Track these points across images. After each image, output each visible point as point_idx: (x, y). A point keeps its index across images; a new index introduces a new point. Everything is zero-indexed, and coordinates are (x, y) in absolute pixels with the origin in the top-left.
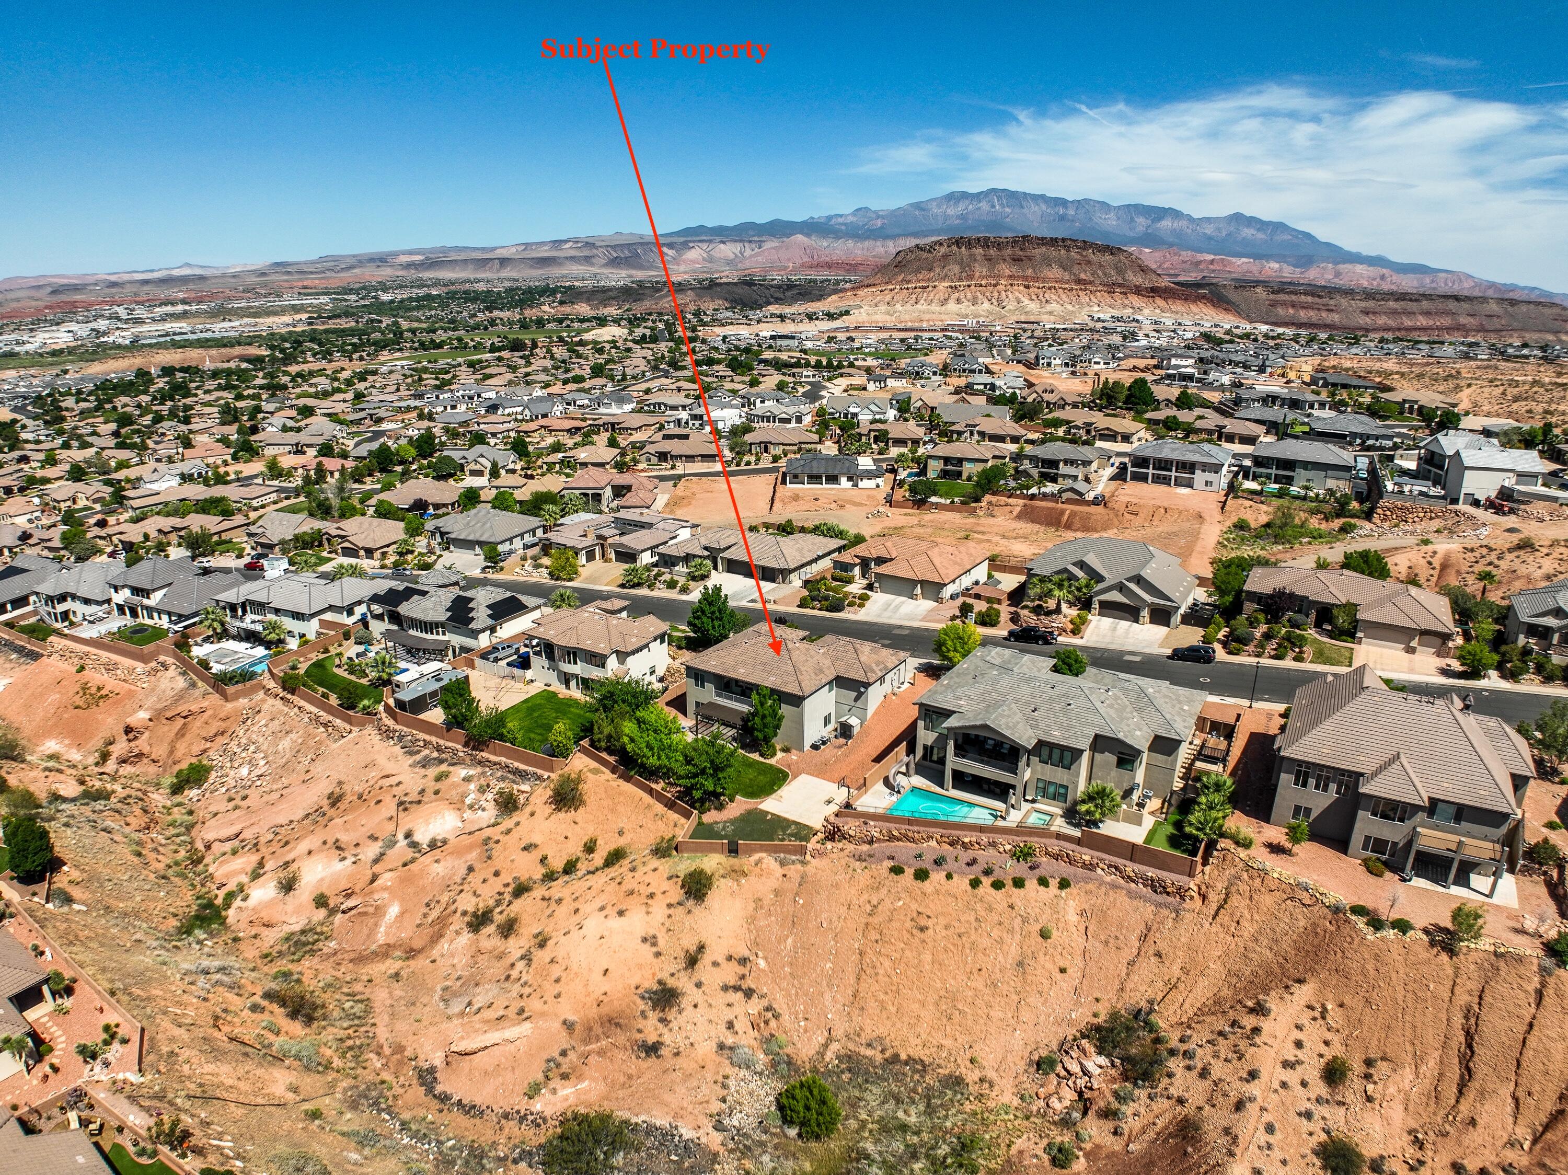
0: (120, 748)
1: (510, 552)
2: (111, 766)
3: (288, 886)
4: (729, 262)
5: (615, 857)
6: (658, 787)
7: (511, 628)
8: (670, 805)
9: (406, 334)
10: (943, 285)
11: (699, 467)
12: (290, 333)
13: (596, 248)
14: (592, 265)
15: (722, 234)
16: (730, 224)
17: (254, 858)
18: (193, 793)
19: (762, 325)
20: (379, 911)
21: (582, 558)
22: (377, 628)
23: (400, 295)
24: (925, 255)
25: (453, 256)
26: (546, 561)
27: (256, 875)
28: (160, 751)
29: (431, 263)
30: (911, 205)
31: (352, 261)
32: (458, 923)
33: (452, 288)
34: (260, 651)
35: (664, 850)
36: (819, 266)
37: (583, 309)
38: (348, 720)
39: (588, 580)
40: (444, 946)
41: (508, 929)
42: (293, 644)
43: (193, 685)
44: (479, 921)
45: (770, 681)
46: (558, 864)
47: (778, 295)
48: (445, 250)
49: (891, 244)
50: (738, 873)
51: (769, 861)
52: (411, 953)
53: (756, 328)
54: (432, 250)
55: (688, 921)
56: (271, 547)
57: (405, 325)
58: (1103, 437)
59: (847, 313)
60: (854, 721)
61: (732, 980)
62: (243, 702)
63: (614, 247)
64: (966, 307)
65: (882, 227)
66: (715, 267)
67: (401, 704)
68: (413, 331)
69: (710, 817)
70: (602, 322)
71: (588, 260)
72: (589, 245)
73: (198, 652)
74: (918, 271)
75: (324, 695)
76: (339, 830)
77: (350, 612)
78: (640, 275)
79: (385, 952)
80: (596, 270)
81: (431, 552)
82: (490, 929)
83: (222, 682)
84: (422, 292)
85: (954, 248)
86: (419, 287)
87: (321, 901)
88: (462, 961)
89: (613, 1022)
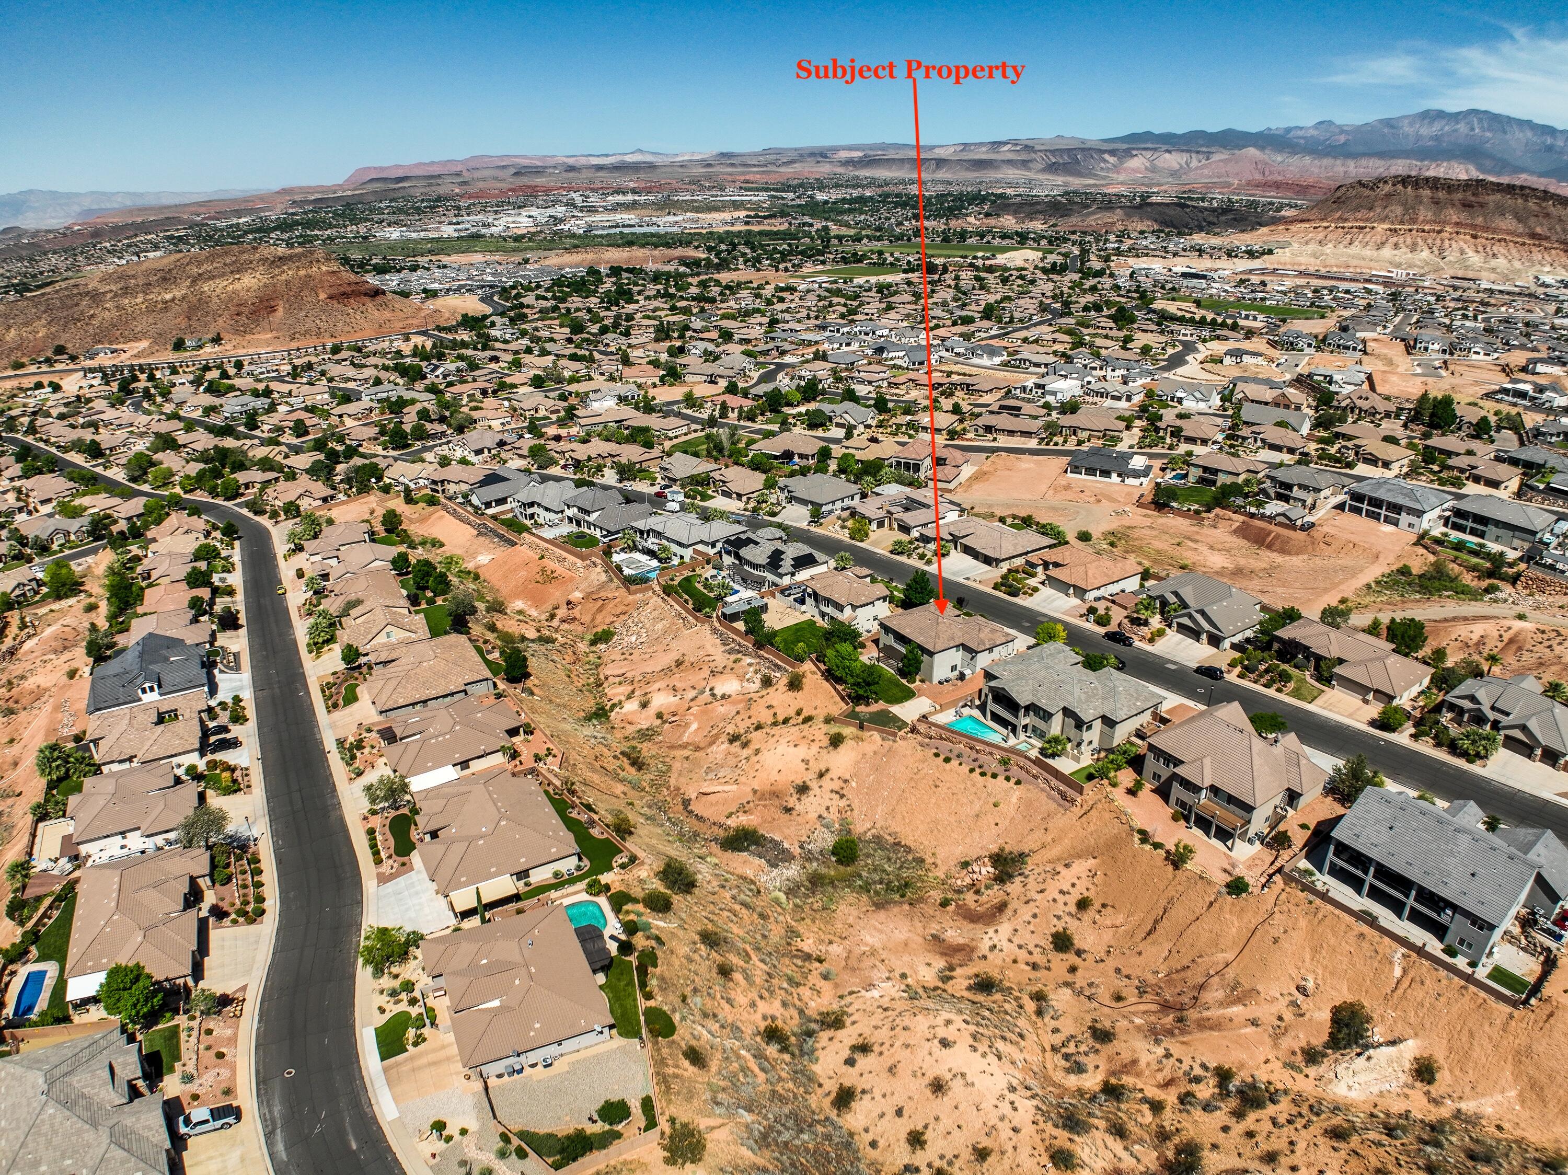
0: (562, 612)
1: (831, 512)
2: (555, 623)
3: (644, 705)
4: (1174, 174)
5: (808, 719)
6: (840, 688)
7: (803, 575)
8: (843, 698)
9: (835, 241)
10: (1381, 227)
11: (1016, 442)
12: (727, 232)
13: (1035, 152)
14: (1029, 169)
15: (1170, 142)
16: (1180, 131)
17: (630, 688)
18: (603, 647)
19: (1178, 260)
20: (687, 725)
21: (874, 526)
22: (728, 560)
23: (834, 195)
24: (1367, 192)
25: (892, 155)
26: (850, 524)
27: (629, 697)
28: (586, 619)
29: (868, 161)
30: (1381, 121)
31: (793, 155)
32: (724, 738)
33: (886, 189)
34: (655, 563)
35: (828, 720)
36: (1266, 185)
37: (1009, 222)
38: (696, 618)
39: (874, 543)
40: (714, 747)
41: (745, 745)
42: (676, 561)
43: (611, 580)
44: (733, 739)
45: (920, 640)
46: (780, 718)
47: (1211, 219)
48: (884, 147)
49: (1351, 164)
50: (858, 739)
51: (876, 736)
52: (698, 749)
53: (1170, 261)
54: (872, 147)
55: (826, 757)
56: (675, 480)
57: (834, 229)
58: (1367, 461)
59: (1270, 252)
60: (967, 672)
61: (836, 788)
62: (639, 596)
63: (1053, 152)
64: (1403, 255)
65: (1345, 144)
66: (1157, 178)
67: (724, 615)
68: (840, 238)
69: (862, 709)
70: (1023, 239)
71: (1025, 164)
72: (1028, 148)
73: (616, 558)
74: (1357, 209)
75: (686, 601)
76: (676, 681)
77: (713, 545)
78: (1076, 183)
79: (684, 746)
80: (1031, 175)
81: (779, 504)
82: (737, 743)
83: (629, 582)
84: (855, 193)
85: (1400, 187)
86: (855, 187)
87: (660, 716)
88: (720, 756)
89: (775, 795)
